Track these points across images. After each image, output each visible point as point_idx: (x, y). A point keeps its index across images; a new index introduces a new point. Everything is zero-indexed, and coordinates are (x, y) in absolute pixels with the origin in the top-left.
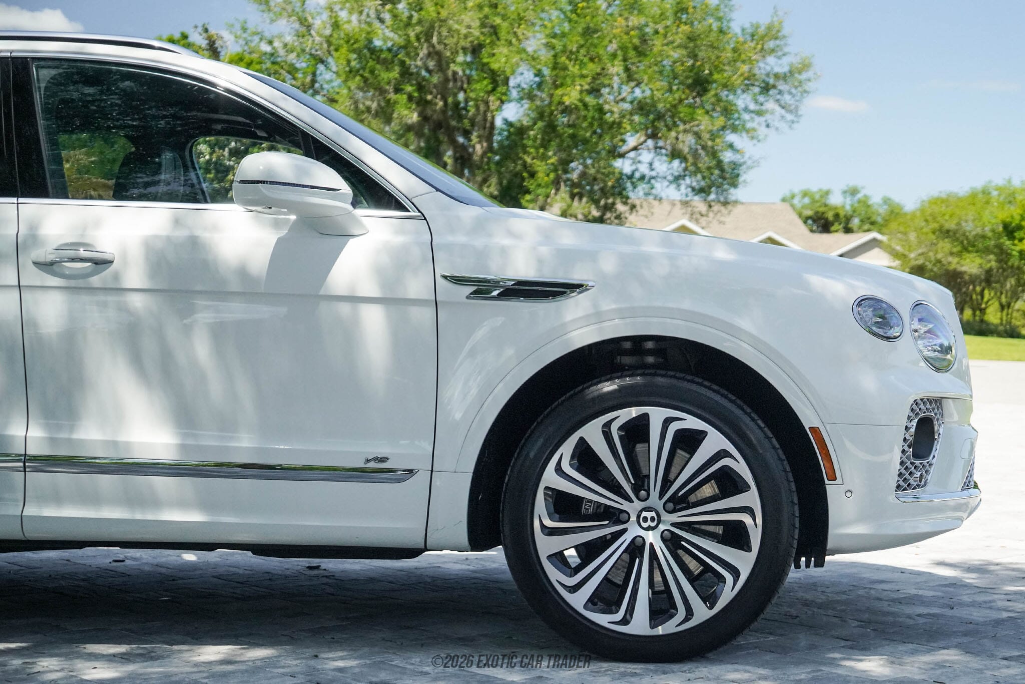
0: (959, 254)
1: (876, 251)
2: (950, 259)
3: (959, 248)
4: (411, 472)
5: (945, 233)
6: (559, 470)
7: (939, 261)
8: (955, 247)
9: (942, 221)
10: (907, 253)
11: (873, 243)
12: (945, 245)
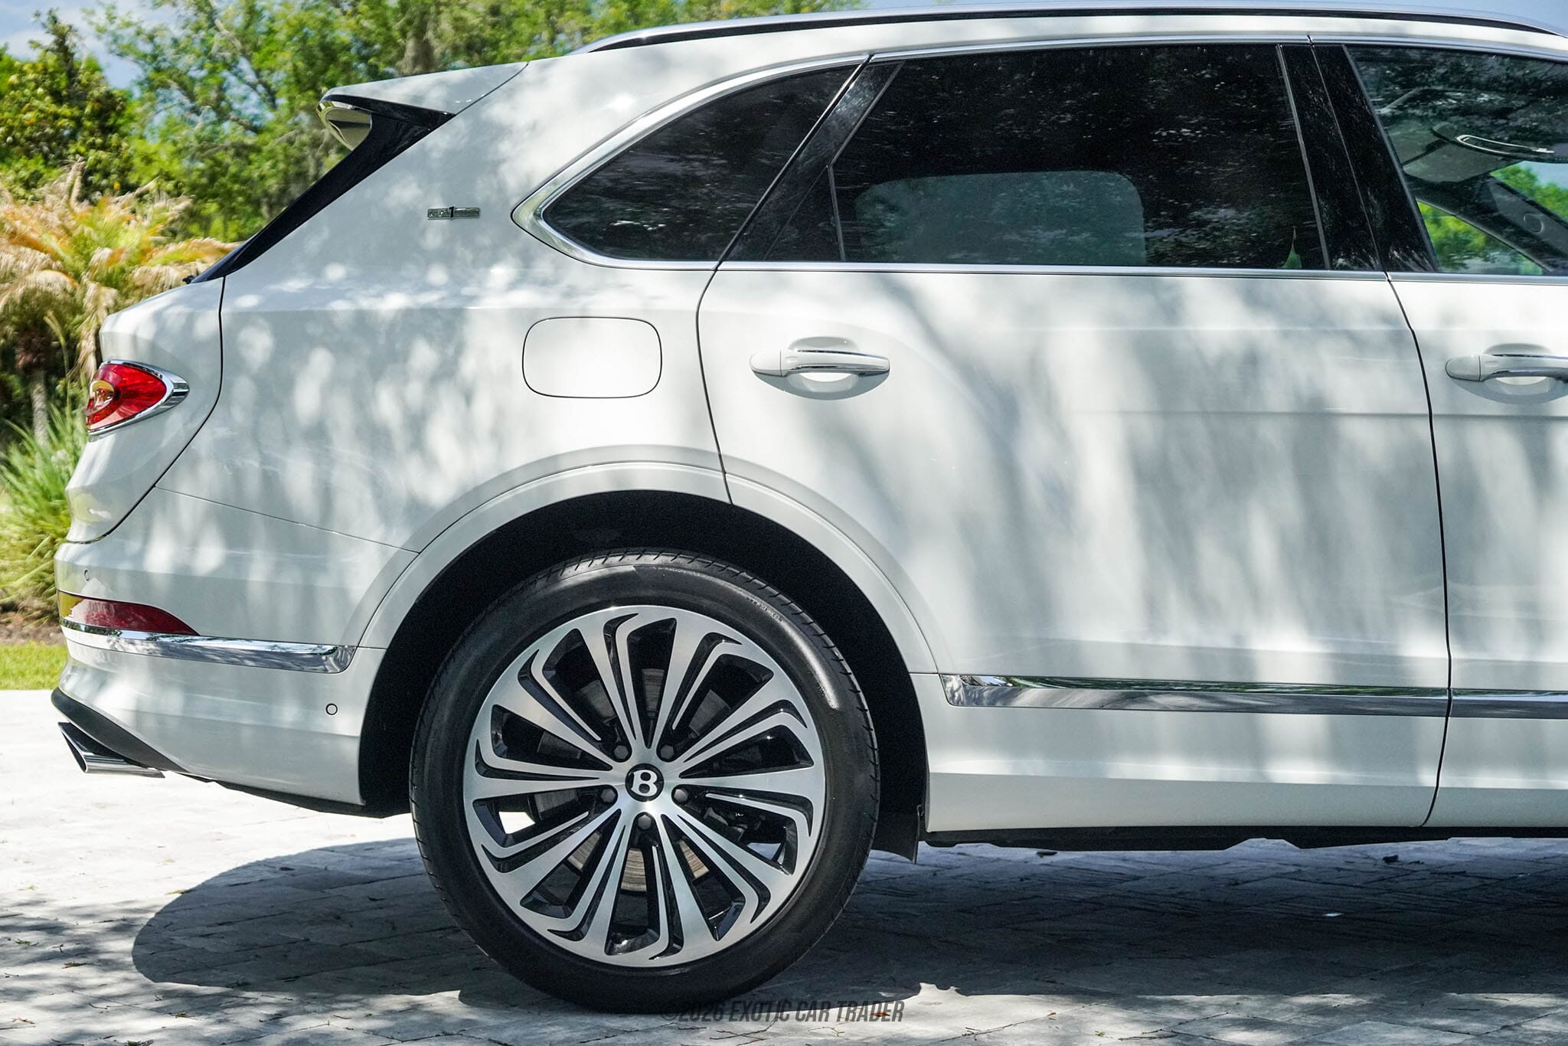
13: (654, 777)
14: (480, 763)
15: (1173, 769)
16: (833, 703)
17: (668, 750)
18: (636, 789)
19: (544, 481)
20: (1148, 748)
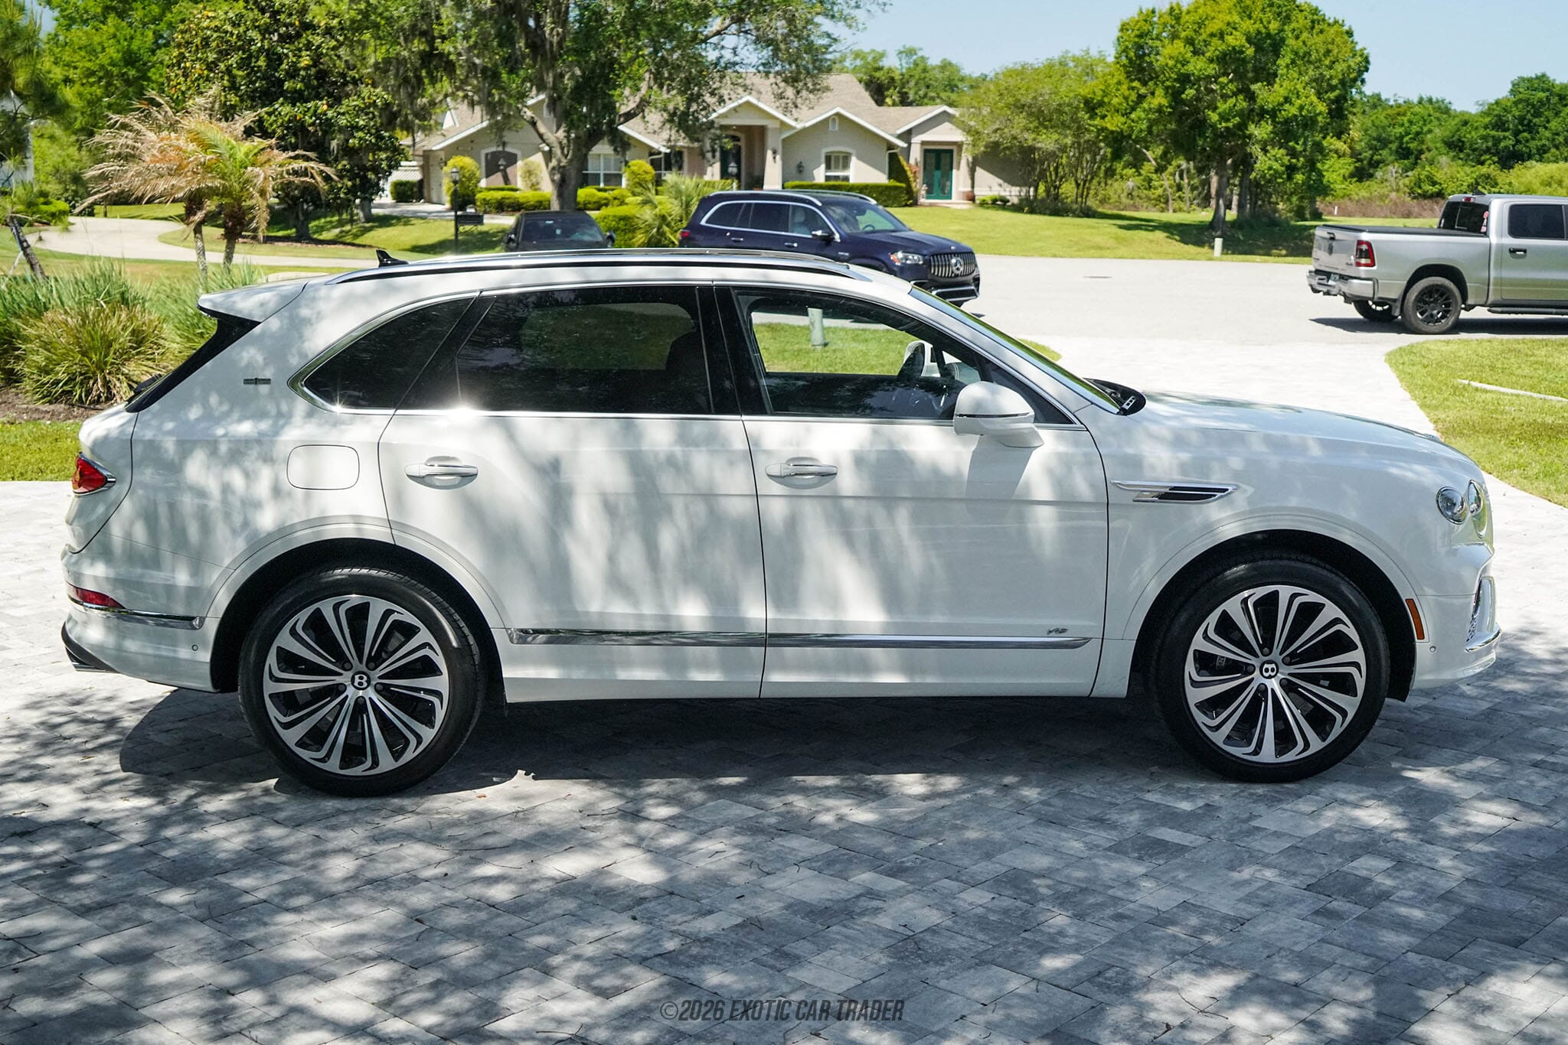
0: (1036, 130)
1: (947, 125)
2: (1026, 135)
3: (1036, 123)
4: (1087, 640)
5: (1020, 107)
6: (1206, 637)
7: (1015, 138)
8: (1031, 122)
9: (1019, 97)
10: (981, 129)
11: (944, 117)
12: (1021, 120)
13: (365, 678)
14: (271, 676)
15: (639, 674)
16: (455, 644)
17: (372, 665)
18: (356, 684)
19: (315, 529)
20: (628, 664)
